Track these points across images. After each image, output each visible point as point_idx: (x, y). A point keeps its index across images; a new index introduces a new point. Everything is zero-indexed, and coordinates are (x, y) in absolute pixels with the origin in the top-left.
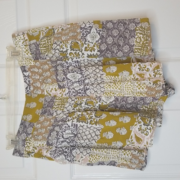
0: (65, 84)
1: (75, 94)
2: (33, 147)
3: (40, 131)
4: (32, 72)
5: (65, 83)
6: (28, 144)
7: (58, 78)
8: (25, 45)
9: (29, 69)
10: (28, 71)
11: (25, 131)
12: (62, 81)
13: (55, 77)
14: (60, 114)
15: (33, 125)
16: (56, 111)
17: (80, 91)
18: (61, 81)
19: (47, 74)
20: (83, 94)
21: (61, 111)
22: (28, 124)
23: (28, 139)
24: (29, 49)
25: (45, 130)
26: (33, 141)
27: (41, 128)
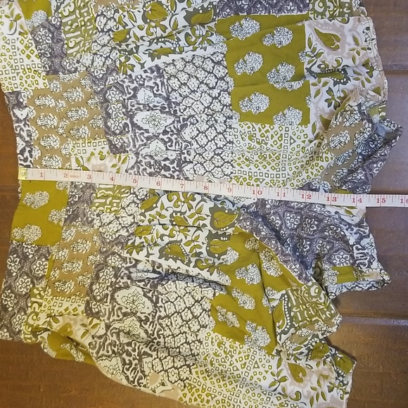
0: (126, 141)
1: (152, 170)
2: (49, 316)
3: (67, 267)
4: (38, 108)
5: (128, 138)
6: (36, 305)
7: (109, 124)
8: (20, 34)
9: (31, 101)
10: (26, 107)
11: (26, 269)
12: (121, 133)
13: (100, 123)
14: (110, 223)
15: (49, 254)
16: (98, 215)
17: (167, 163)
18: (118, 132)
19: (79, 113)
20: (173, 172)
21: (111, 217)
22: (32, 251)
23: (36, 291)
24: (32, 42)
25: (81, 263)
26: (49, 298)
27: (71, 260)
